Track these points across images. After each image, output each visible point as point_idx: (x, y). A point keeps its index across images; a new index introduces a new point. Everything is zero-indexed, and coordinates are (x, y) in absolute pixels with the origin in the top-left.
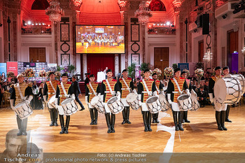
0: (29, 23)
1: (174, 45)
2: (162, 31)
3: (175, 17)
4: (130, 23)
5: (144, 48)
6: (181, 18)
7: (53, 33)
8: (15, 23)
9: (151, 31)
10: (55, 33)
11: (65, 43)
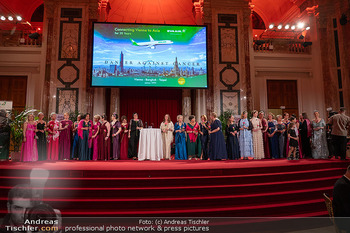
4: (216, 24)
5: (248, 78)
7: (44, 44)
11: (69, 62)
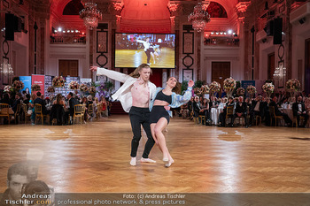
0: (60, 30)
1: (237, 58)
2: (222, 41)
3: (238, 25)
4: (182, 31)
5: (199, 62)
6: (246, 26)
7: (88, 42)
8: (43, 29)
9: (208, 41)
10: (91, 42)
11: (102, 55)
